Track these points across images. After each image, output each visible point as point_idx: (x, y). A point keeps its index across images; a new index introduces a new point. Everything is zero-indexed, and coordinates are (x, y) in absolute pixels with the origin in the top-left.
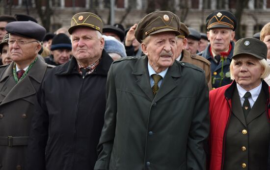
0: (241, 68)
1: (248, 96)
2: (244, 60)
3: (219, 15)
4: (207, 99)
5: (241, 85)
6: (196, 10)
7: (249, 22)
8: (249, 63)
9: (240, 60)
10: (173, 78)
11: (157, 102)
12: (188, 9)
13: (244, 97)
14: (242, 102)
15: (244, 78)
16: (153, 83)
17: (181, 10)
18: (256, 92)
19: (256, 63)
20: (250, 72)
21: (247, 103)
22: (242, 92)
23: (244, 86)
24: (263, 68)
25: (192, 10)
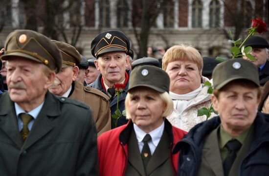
0: (139, 105)
1: (148, 139)
2: (142, 94)
3: (108, 36)
4: (94, 144)
5: (139, 126)
6: (92, 28)
7: (158, 45)
8: (148, 98)
9: (137, 94)
10: (49, 117)
11: (27, 150)
12: (80, 27)
13: (143, 141)
14: (141, 148)
15: (143, 117)
16: (21, 125)
17: (72, 28)
18: (157, 134)
19: (157, 98)
20: (149, 109)
21: (146, 149)
22: (140, 135)
23: (143, 127)
24: (165, 104)
25: (87, 28)
